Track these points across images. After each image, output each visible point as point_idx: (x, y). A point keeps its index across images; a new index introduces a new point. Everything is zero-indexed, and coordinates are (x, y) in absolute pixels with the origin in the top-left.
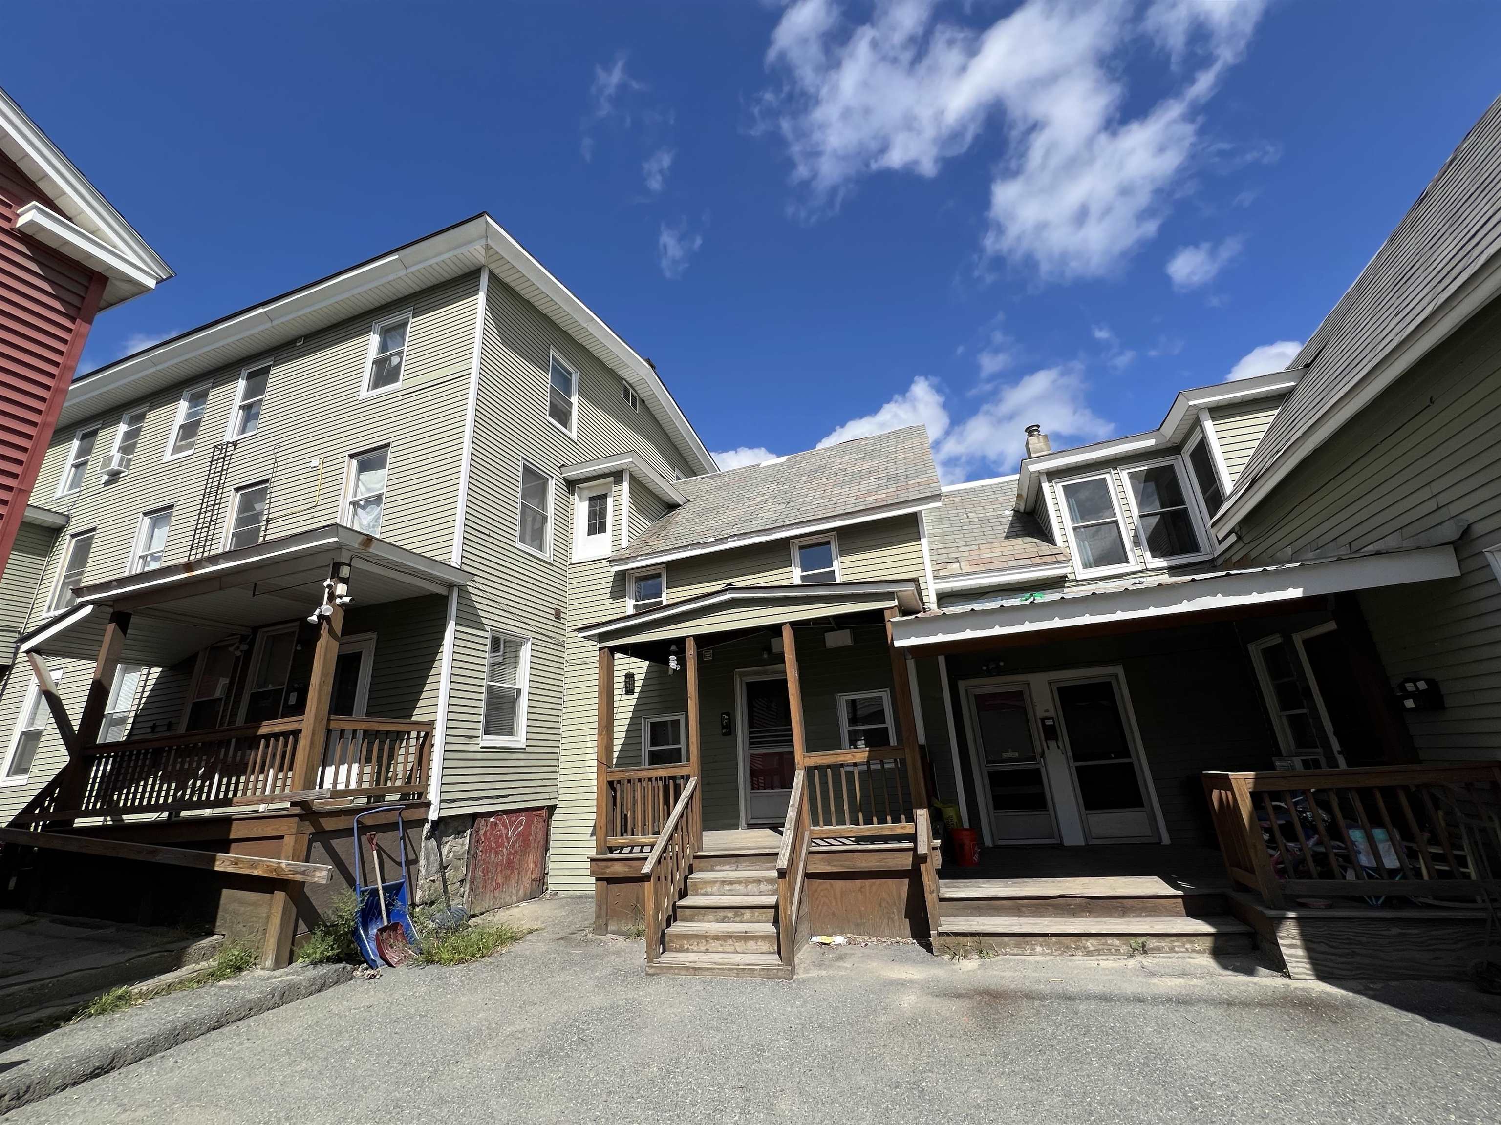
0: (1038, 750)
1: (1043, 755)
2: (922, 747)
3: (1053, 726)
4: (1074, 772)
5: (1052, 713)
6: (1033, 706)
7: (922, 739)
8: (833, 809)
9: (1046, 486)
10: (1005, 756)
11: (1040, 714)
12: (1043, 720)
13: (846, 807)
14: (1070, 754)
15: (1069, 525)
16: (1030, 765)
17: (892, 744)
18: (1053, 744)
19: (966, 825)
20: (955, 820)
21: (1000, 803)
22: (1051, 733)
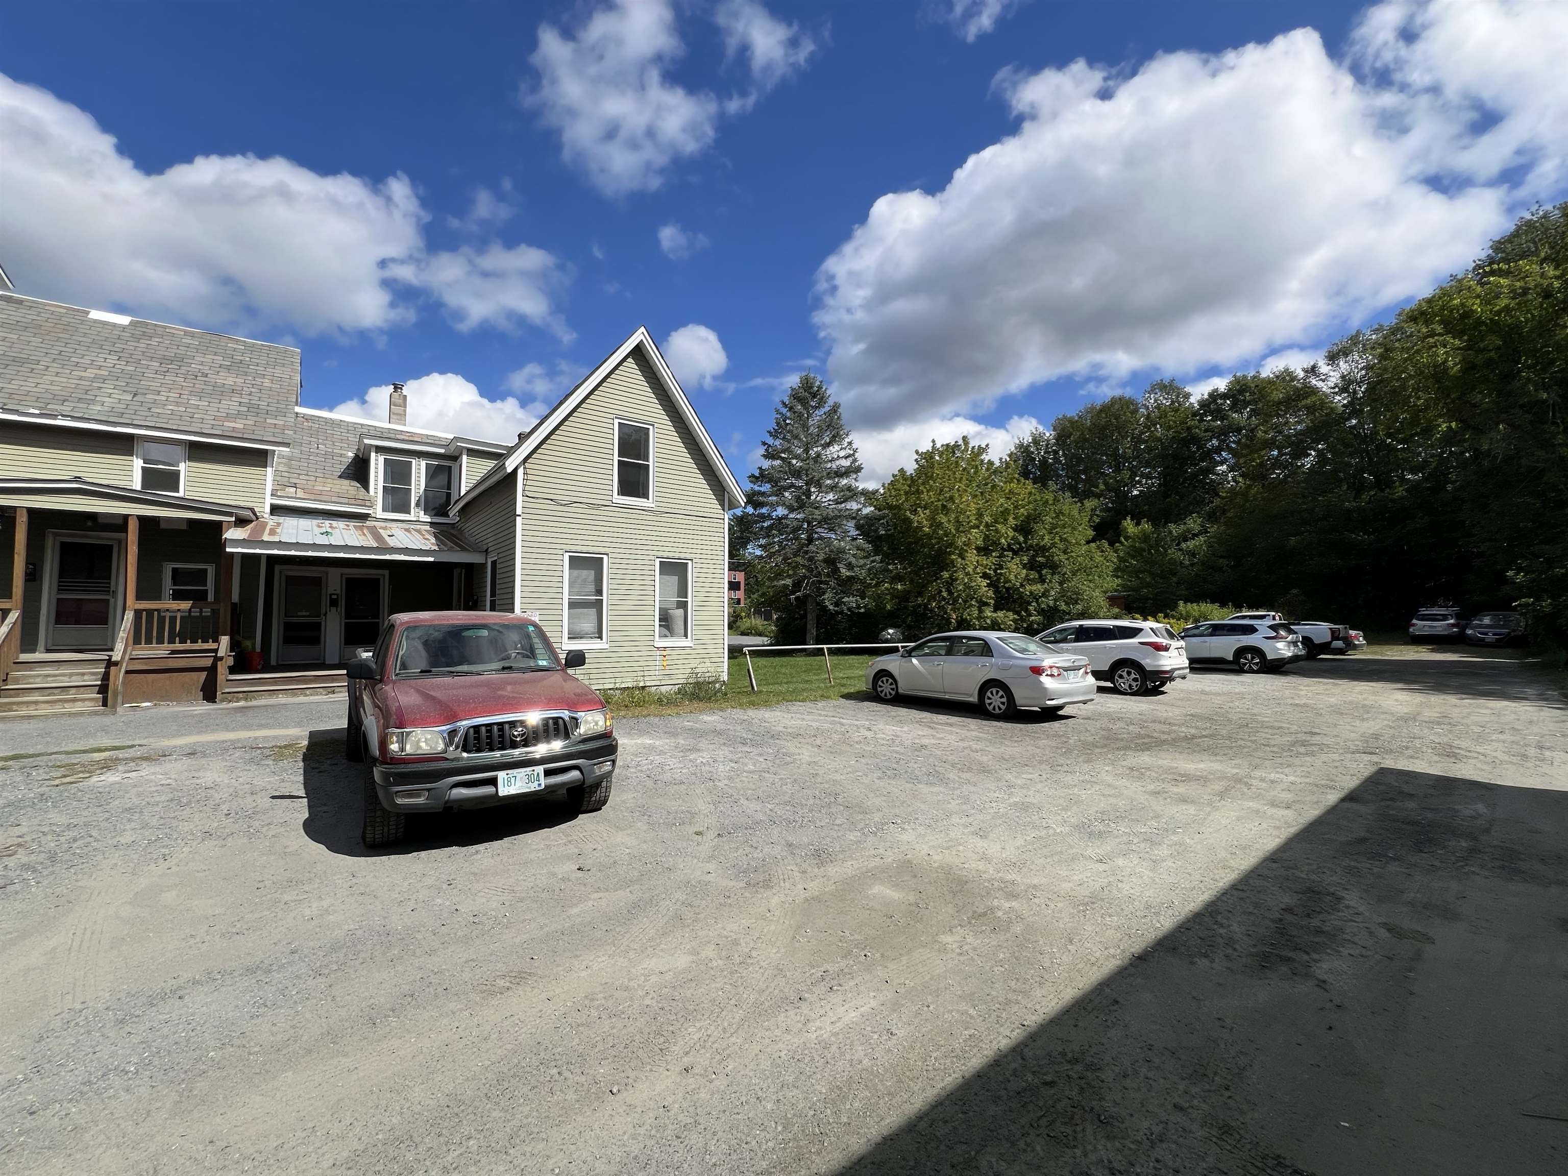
0: (323, 611)
1: (325, 615)
2: (235, 604)
3: (337, 599)
4: (343, 624)
5: (338, 592)
6: (327, 587)
7: (235, 597)
8: (155, 634)
9: (373, 455)
10: (299, 614)
11: (330, 591)
12: (331, 595)
13: (166, 634)
14: (343, 614)
15: (381, 484)
16: (315, 620)
17: (209, 600)
18: (334, 609)
19: (258, 649)
20: (250, 647)
21: (288, 640)
22: (334, 603)
